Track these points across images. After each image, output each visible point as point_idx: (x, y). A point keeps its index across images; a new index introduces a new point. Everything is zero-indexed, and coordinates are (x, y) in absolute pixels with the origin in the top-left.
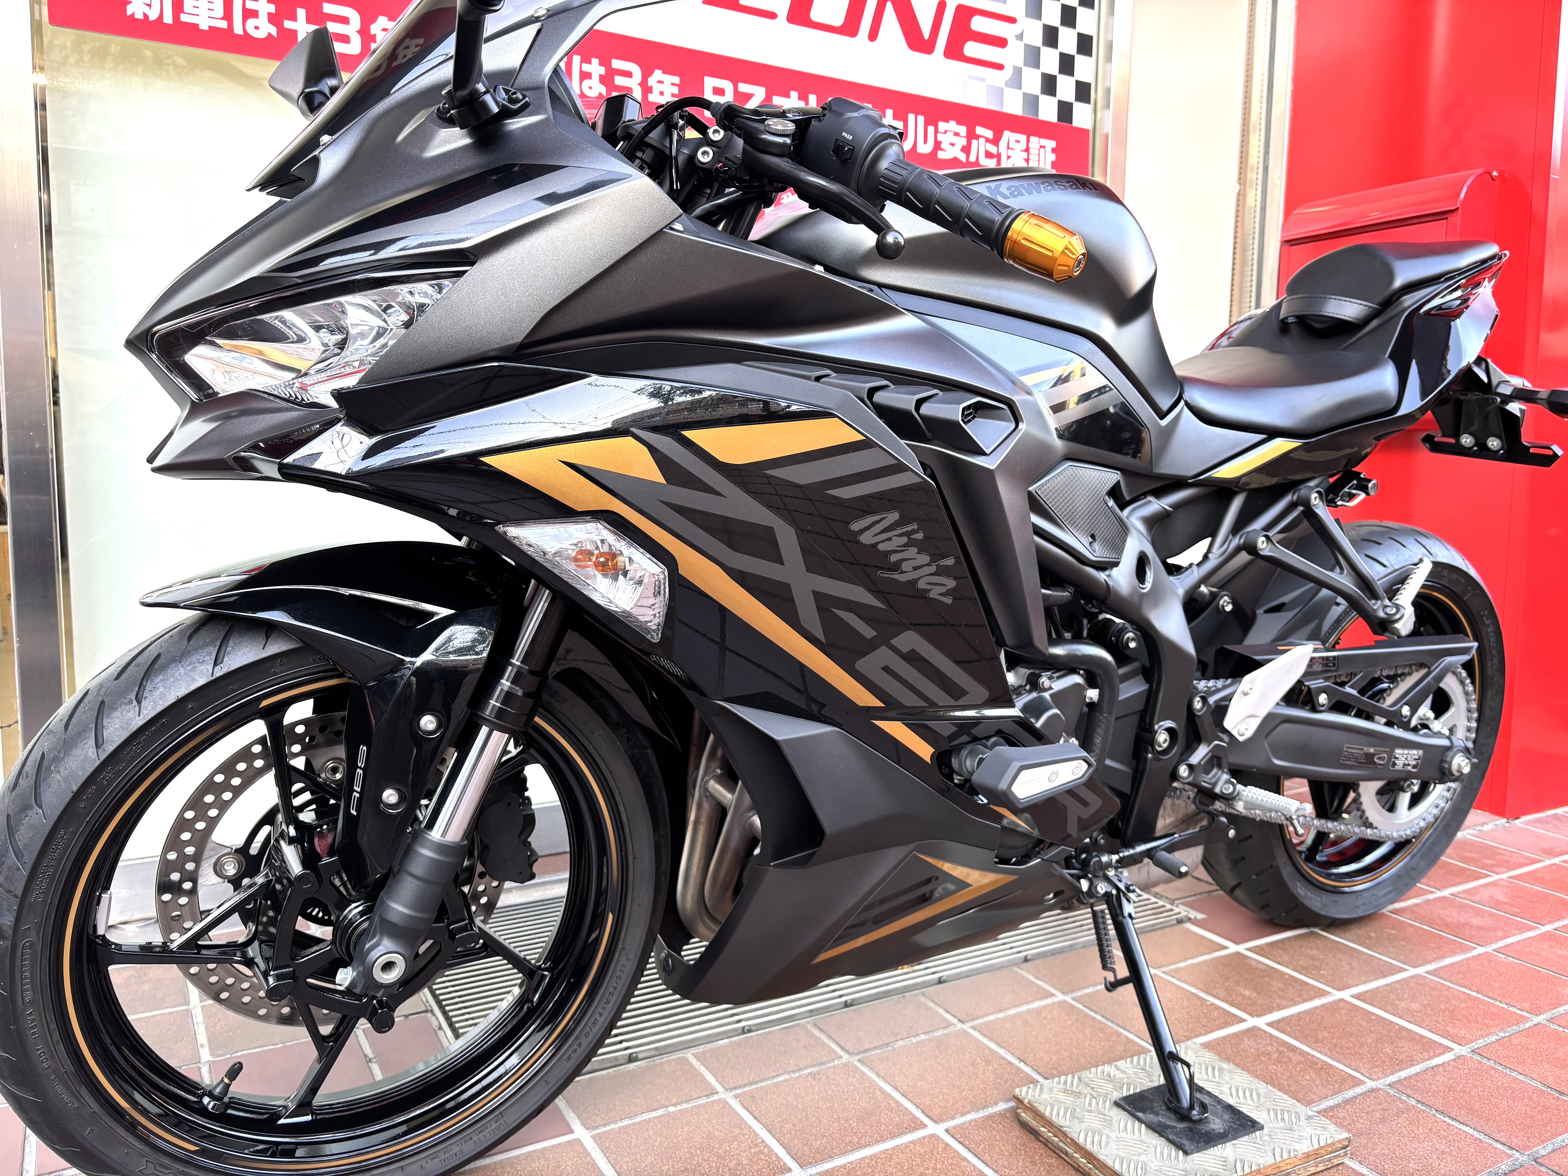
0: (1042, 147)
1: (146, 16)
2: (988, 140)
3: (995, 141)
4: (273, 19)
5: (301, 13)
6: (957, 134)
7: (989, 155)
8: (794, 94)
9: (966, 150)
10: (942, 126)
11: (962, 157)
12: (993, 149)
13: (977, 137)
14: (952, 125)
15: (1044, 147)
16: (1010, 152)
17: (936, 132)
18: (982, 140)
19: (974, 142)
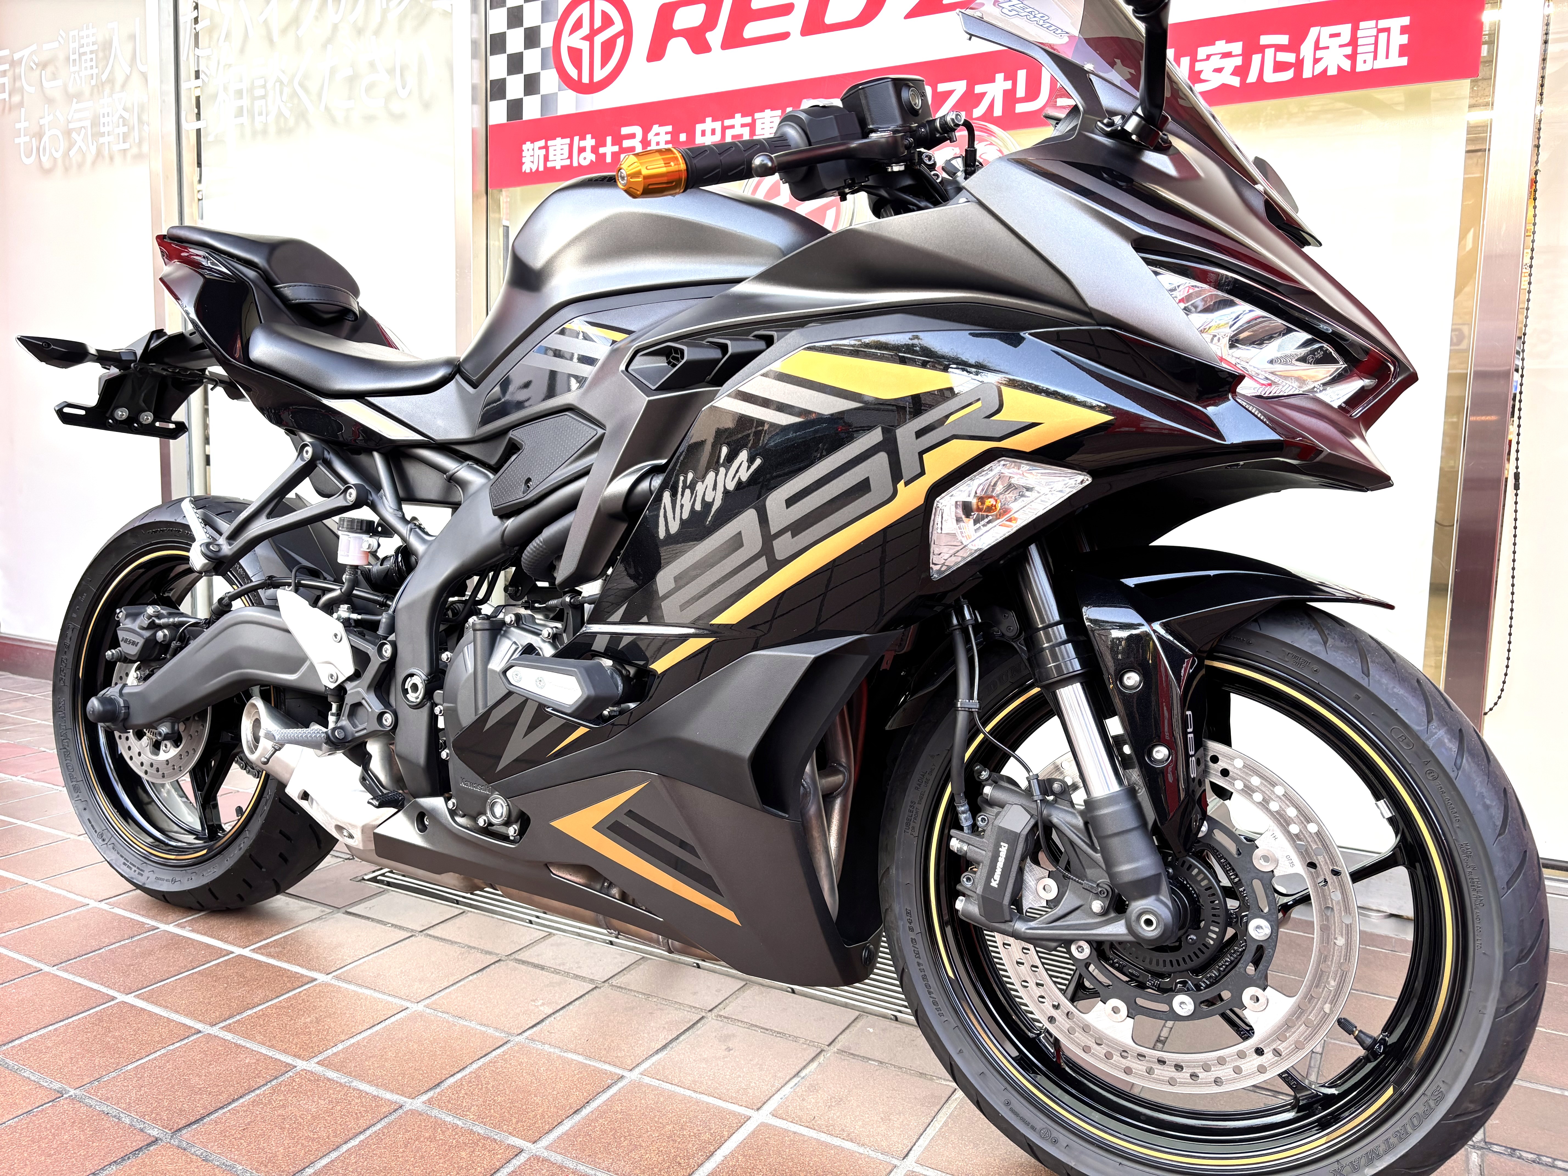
0: (1380, 31)
1: (531, 169)
2: (1279, 48)
3: (1294, 47)
4: (594, 150)
5: (609, 139)
6: (1227, 55)
7: (1279, 67)
8: (1000, 77)
9: (1241, 71)
10: (1202, 52)
11: (1236, 81)
12: (1290, 57)
13: (1261, 49)
14: (1221, 46)
15: (1388, 30)
16: (1319, 54)
17: (1194, 61)
18: (1269, 52)
19: (1256, 59)
